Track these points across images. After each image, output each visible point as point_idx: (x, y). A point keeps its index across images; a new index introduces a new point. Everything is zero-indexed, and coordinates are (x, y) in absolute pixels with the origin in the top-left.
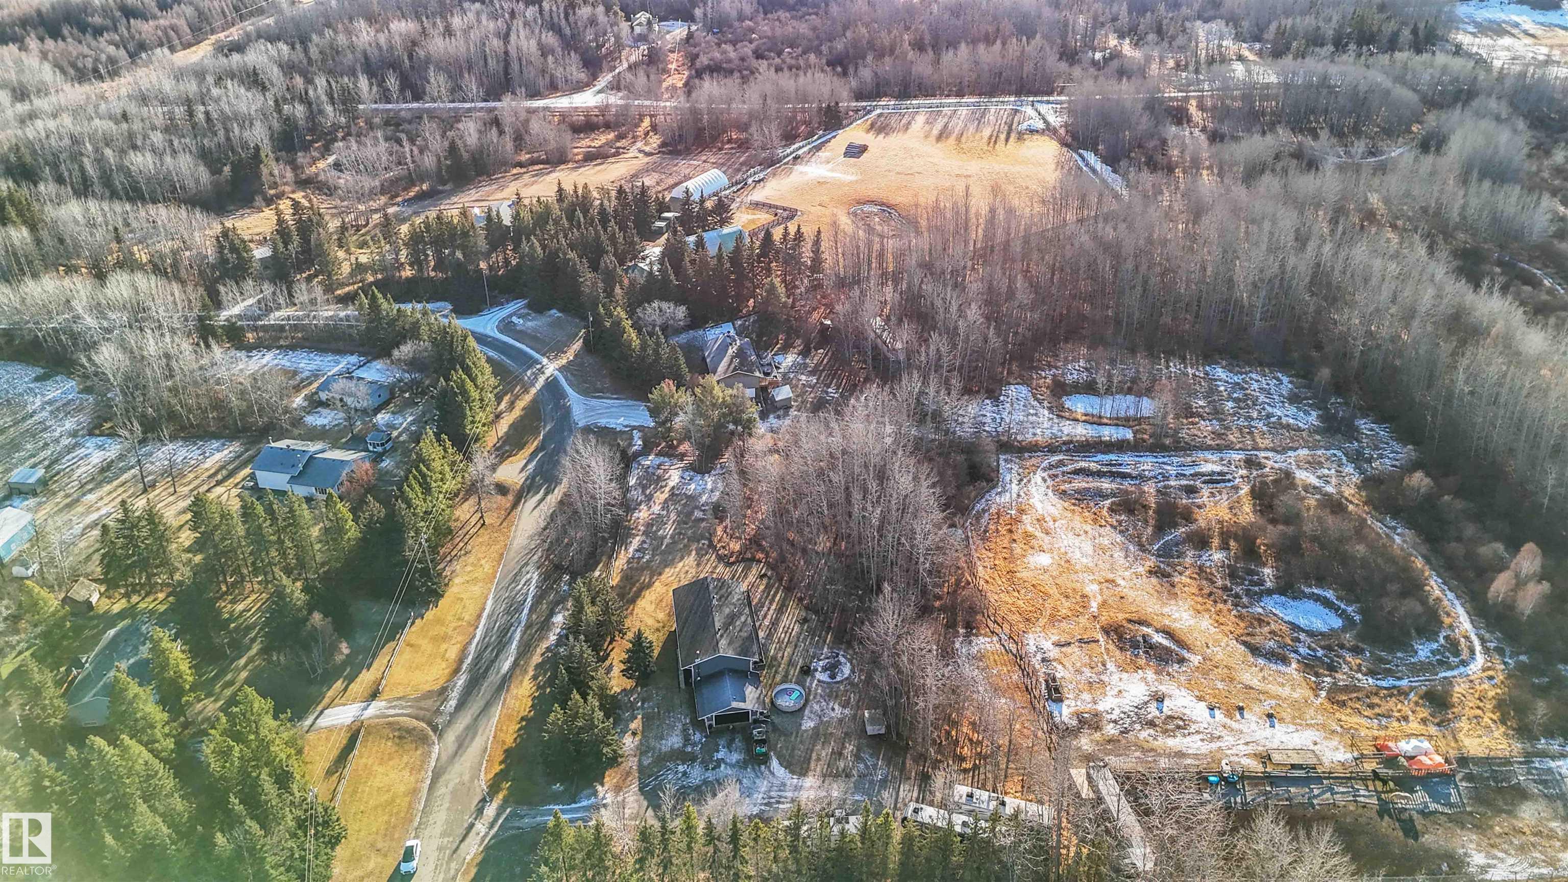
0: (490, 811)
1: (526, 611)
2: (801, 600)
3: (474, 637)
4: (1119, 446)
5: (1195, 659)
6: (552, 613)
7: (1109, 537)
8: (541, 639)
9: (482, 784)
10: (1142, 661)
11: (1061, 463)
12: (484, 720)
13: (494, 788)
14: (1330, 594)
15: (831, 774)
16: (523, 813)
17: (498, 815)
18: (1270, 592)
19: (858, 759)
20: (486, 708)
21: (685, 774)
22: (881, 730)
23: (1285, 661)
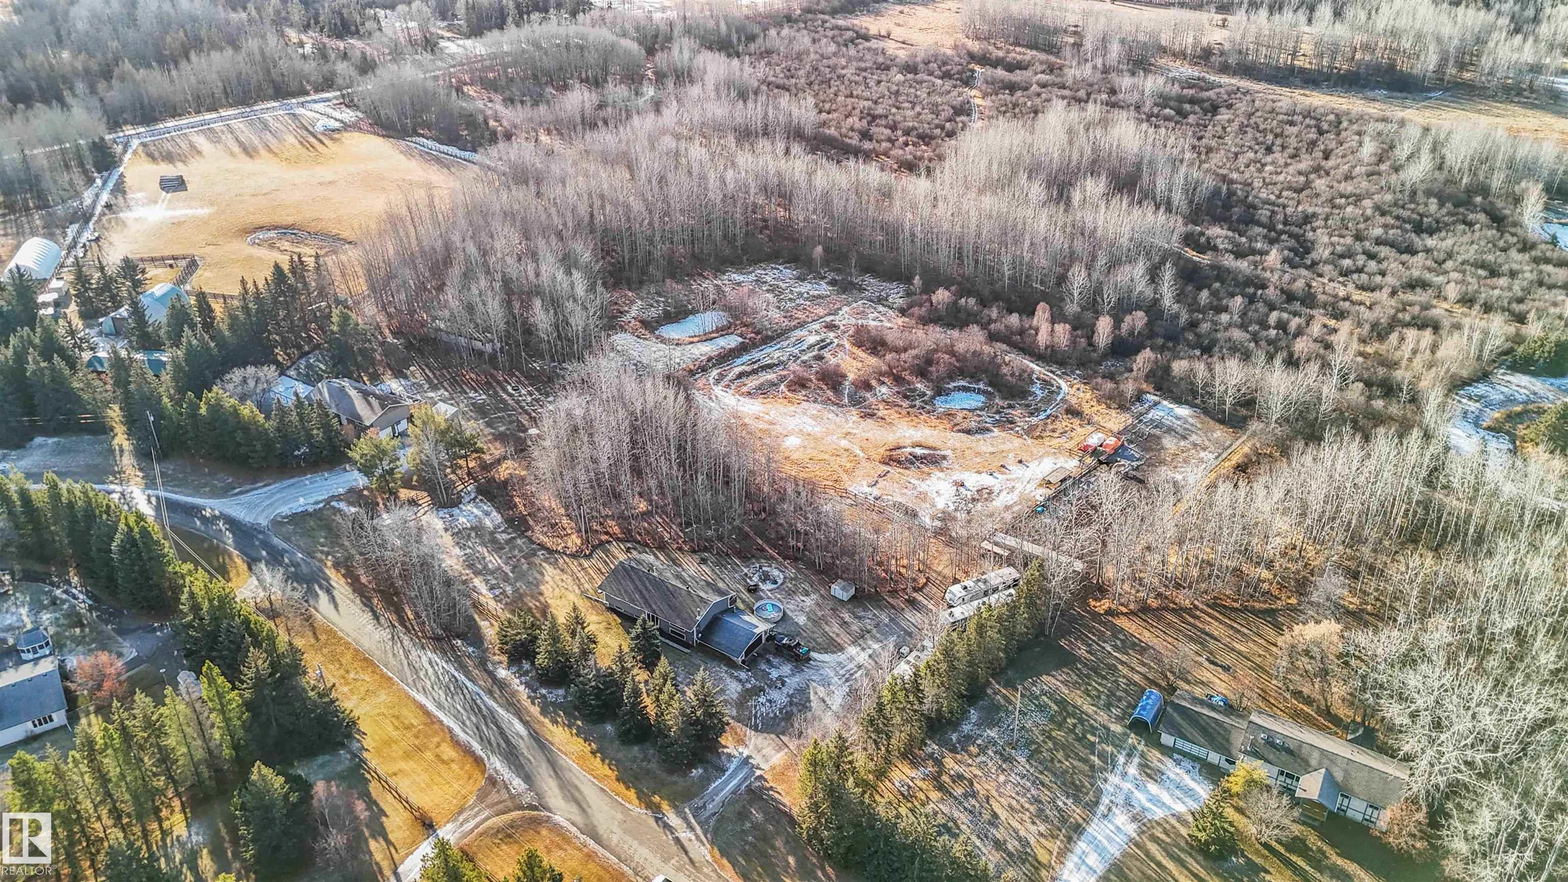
0: (673, 819)
1: (469, 684)
2: (680, 549)
3: (450, 730)
4: (742, 349)
5: (948, 453)
6: (491, 675)
7: (814, 408)
8: (514, 694)
9: (638, 810)
10: (926, 469)
11: (721, 376)
12: (568, 775)
13: (655, 809)
14: (962, 383)
15: (859, 638)
16: (701, 804)
17: (685, 819)
18: (933, 397)
19: (860, 618)
20: (553, 764)
21: (770, 701)
22: (852, 592)
23: (988, 430)
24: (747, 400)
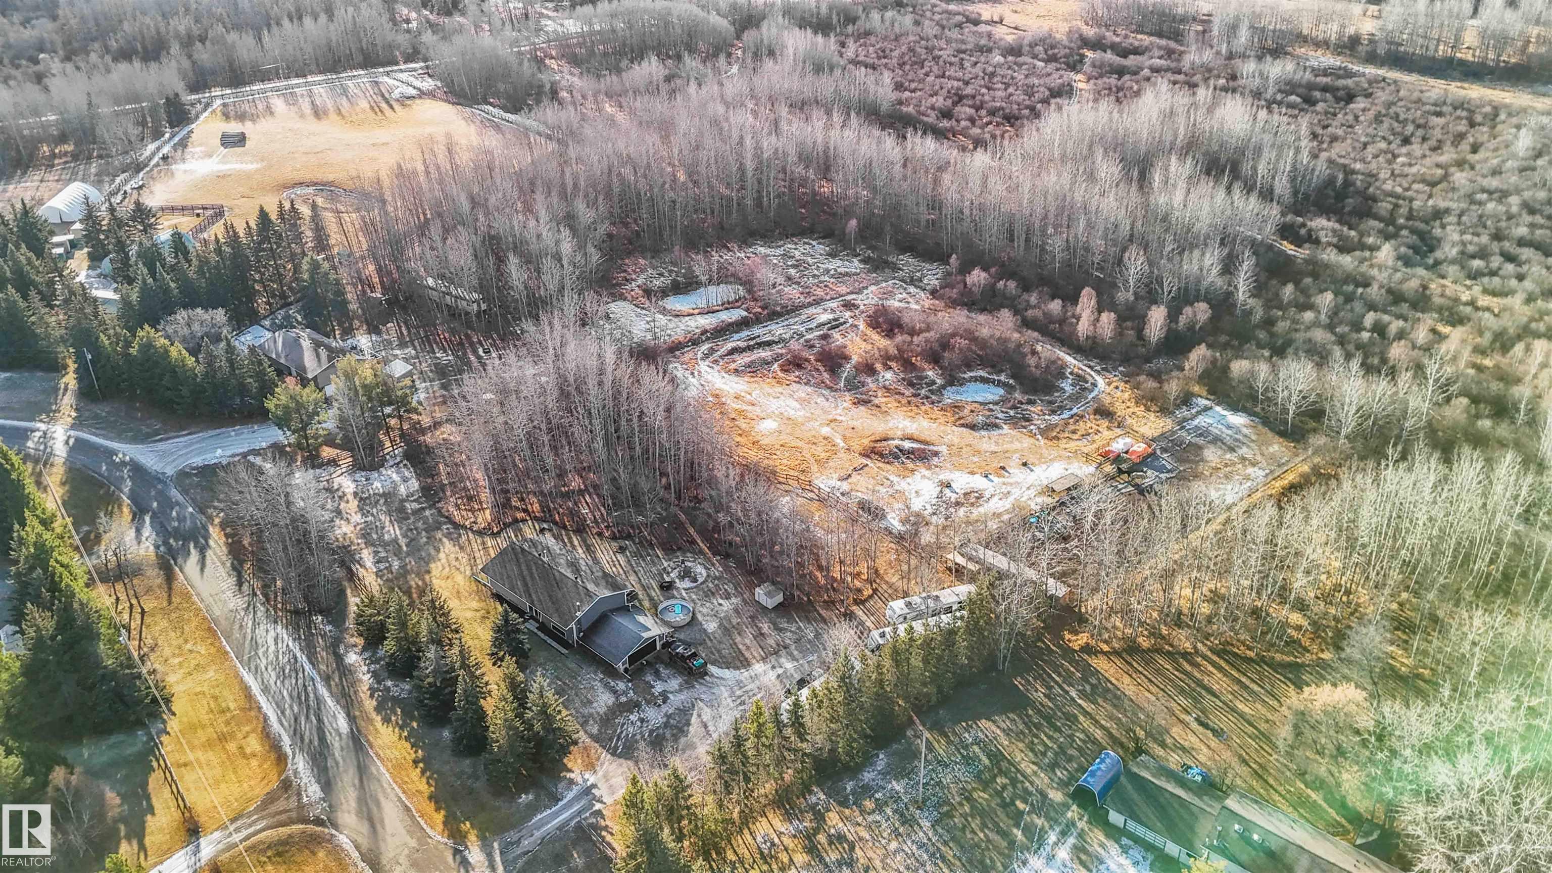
0: (474, 854)
1: (308, 667)
2: (600, 534)
3: (266, 719)
4: (744, 324)
5: (943, 449)
6: (339, 658)
7: (803, 391)
8: (354, 683)
9: (438, 836)
10: (911, 466)
11: (712, 351)
12: (374, 786)
13: (457, 836)
14: (982, 373)
15: (771, 654)
16: (515, 838)
17: (490, 856)
18: (943, 387)
19: (780, 630)
20: (362, 770)
21: (642, 720)
22: (779, 598)
23: (997, 426)
24: (734, 378)
